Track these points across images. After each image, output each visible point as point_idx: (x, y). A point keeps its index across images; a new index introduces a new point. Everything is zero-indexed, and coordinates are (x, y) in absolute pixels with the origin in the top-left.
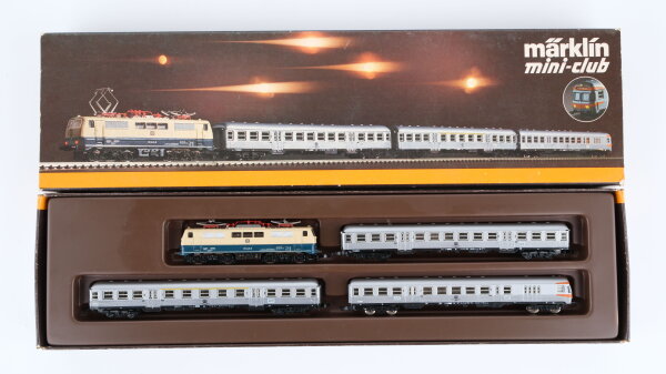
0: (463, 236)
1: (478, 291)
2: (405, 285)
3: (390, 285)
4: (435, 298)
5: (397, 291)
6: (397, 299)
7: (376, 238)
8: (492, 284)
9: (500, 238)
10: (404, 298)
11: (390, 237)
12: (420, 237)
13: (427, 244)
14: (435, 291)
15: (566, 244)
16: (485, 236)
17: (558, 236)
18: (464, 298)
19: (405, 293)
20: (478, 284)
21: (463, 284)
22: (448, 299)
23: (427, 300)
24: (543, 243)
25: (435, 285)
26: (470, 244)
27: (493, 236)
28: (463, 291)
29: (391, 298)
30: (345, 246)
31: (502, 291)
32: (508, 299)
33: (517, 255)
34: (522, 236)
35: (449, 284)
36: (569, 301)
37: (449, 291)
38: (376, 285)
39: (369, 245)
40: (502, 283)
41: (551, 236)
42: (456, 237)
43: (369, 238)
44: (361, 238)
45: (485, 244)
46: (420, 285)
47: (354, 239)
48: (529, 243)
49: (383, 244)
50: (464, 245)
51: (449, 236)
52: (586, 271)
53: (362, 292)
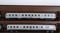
1: (35, 27)
7: (13, 15)
8: (39, 26)
9: (41, 16)
11: (16, 15)
12: (23, 15)
13: (24, 17)
14: (26, 27)
15: (55, 18)
16: (37, 15)
17: (53, 16)
18: (32, 29)
19: (19, 27)
21: (32, 26)
22: (29, 29)
23: (24, 29)
24: (50, 17)
26: (34, 17)
27: (39, 15)
29: (16, 28)
30: (6, 17)
32: (42, 29)
33: (44, 20)
34: (45, 16)
35: (29, 26)
36: (55, 30)
38: (13, 26)
39: (11, 17)
40: (41, 26)
42: (31, 16)
44: (10, 15)
45: (37, 17)
46: (23, 26)
47: (8, 15)
48: (47, 17)
50: (32, 17)
51: (29, 15)
53: (10, 27)
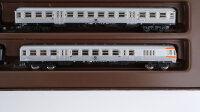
0: (101, 15)
1: (111, 53)
2: (59, 48)
3: (48, 48)
4: (80, 57)
5: (54, 53)
6: (53, 58)
7: (39, 15)
8: (121, 49)
9: (127, 16)
10: (59, 57)
11: (49, 15)
12: (70, 15)
13: (75, 19)
14: (80, 53)
15: (173, 21)
16: (117, 15)
17: (168, 15)
18: (101, 58)
19: (59, 54)
20: (111, 49)
21: (101, 48)
22: (90, 58)
23: (75, 59)
24: (158, 20)
25: (80, 48)
26: (106, 20)
27: (122, 15)
28: (101, 53)
29: (49, 58)
30: (17, 21)
31: (127, 53)
32: (132, 59)
33: (139, 28)
34: (143, 15)
35: (90, 48)
36: (174, 60)
37: (90, 53)
38: (38, 49)
39: (34, 20)
40: (128, 48)
41: (163, 15)
42: (96, 15)
43: (33, 15)
44: (28, 15)
45: (117, 20)
46: (70, 49)
47: (23, 15)
48: (147, 20)
49: (44, 19)
50: (101, 21)
51: (91, 15)
52: (186, 41)
53: (28, 53)
